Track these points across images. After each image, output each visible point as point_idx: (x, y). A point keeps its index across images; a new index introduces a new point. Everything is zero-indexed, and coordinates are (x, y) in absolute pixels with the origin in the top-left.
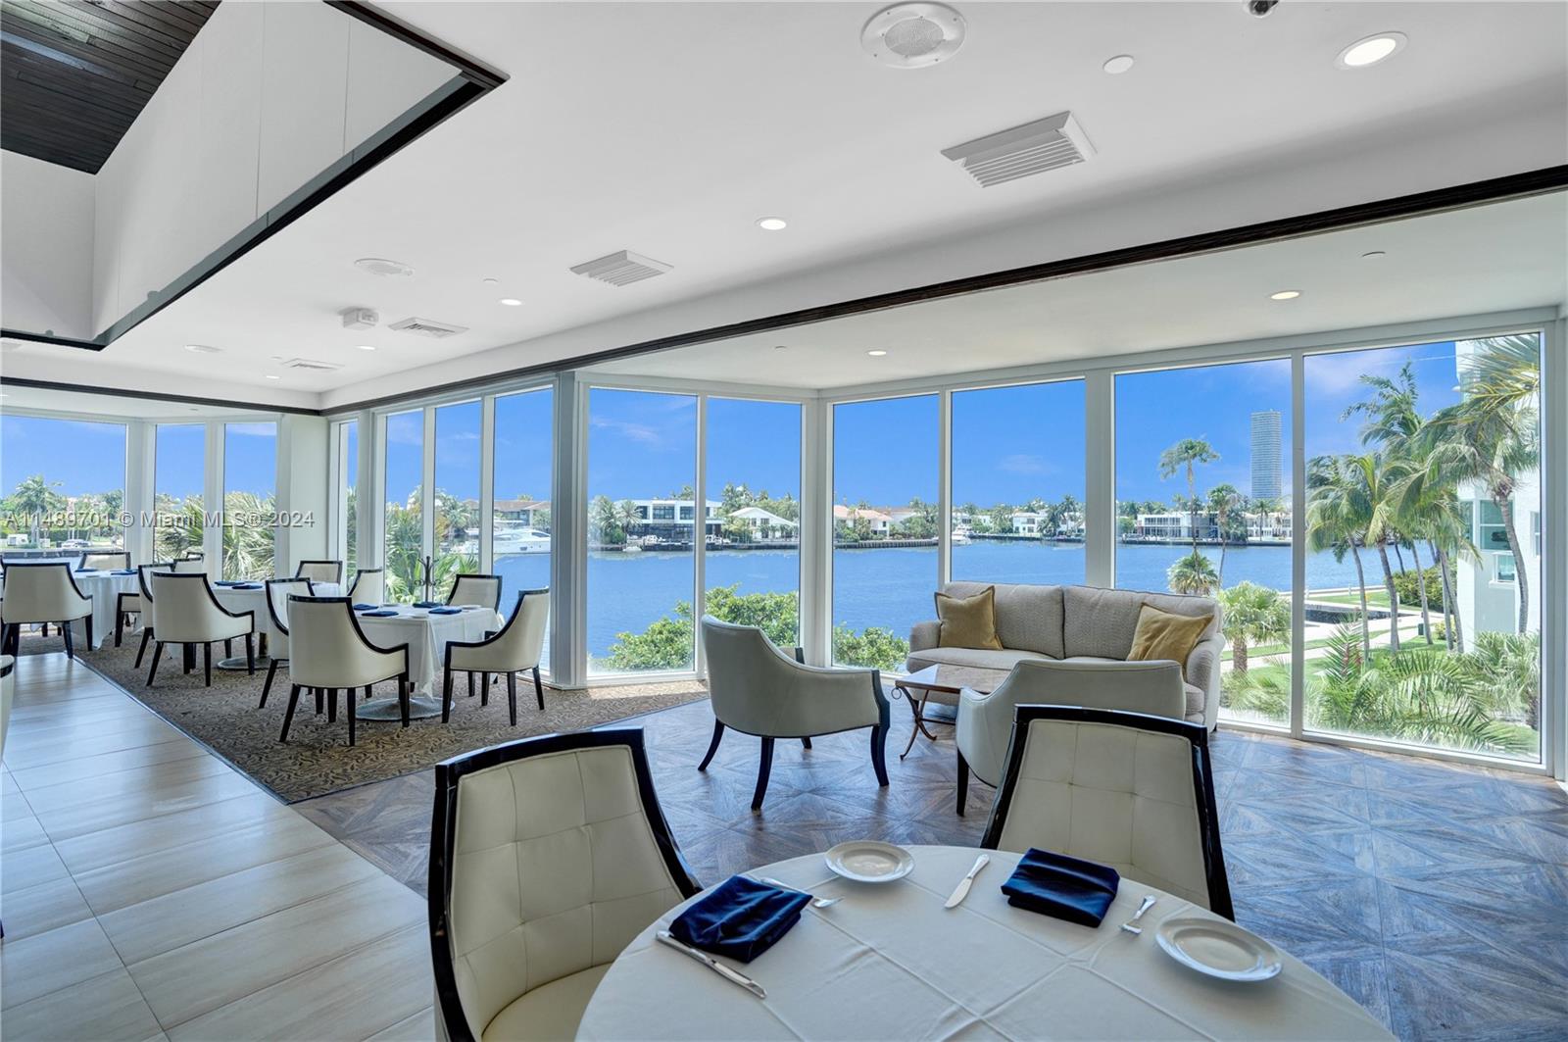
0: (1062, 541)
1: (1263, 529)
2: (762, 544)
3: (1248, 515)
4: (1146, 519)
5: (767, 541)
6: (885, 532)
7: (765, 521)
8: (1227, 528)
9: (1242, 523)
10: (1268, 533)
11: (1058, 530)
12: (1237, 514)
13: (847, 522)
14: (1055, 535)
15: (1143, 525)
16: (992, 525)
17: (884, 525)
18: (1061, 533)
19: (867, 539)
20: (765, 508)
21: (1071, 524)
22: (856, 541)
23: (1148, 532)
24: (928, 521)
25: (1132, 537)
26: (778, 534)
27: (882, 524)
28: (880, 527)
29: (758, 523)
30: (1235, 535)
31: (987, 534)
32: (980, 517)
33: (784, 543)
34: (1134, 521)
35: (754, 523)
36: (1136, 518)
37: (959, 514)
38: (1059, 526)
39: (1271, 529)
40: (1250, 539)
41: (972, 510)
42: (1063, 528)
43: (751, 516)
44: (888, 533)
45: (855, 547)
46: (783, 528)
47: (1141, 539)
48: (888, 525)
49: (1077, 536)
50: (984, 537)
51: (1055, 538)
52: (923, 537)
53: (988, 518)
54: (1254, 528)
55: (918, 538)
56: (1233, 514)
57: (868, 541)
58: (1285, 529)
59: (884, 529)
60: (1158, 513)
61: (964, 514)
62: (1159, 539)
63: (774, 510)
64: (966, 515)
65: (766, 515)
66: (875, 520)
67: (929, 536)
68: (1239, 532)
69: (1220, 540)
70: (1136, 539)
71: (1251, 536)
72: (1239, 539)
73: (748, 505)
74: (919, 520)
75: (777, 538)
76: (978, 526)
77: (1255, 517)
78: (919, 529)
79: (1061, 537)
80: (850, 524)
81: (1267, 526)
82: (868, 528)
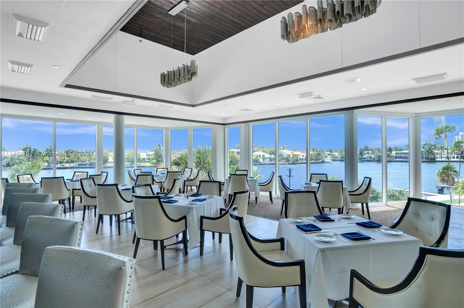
0: (364, 161)
1: (442, 156)
2: (263, 163)
3: (436, 151)
4: (395, 153)
5: (265, 162)
6: (303, 159)
7: (263, 156)
8: (427, 156)
9: (433, 154)
10: (444, 157)
11: (363, 157)
12: (431, 151)
13: (291, 156)
14: (361, 159)
15: (394, 155)
16: (338, 156)
17: (303, 157)
18: (364, 158)
19: (298, 161)
20: (263, 152)
21: (367, 155)
22: (294, 162)
23: (396, 157)
24: (318, 155)
25: (391, 159)
26: (268, 160)
27: (302, 156)
28: (301, 157)
29: (261, 156)
30: (431, 158)
31: (337, 159)
32: (334, 153)
33: (270, 163)
34: (391, 154)
35: (260, 156)
36: (392, 153)
37: (327, 152)
38: (363, 156)
39: (445, 156)
40: (437, 159)
41: (331, 151)
42: (365, 156)
43: (259, 154)
44: (304, 159)
45: (294, 164)
46: (270, 158)
47: (394, 160)
48: (304, 156)
49: (370, 159)
50: (336, 160)
51: (362, 160)
52: (316, 160)
53: (337, 154)
54: (438, 156)
55: (315, 161)
56: (430, 151)
57: (298, 162)
58: (450, 156)
59: (303, 158)
60: (400, 151)
61: (328, 152)
62: (401, 160)
63: (265, 152)
64: (329, 153)
65: (264, 154)
66: (300, 154)
67: (318, 160)
68: (432, 157)
69: (425, 160)
70: (392, 160)
71: (437, 158)
72: (432, 159)
73: (257, 151)
74: (315, 155)
75: (267, 161)
76: (333, 156)
77: (438, 152)
78: (315, 158)
79: (364, 160)
80: (292, 156)
81: (443, 155)
82: (298, 157)
